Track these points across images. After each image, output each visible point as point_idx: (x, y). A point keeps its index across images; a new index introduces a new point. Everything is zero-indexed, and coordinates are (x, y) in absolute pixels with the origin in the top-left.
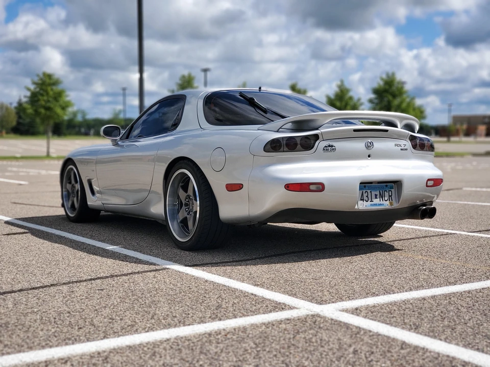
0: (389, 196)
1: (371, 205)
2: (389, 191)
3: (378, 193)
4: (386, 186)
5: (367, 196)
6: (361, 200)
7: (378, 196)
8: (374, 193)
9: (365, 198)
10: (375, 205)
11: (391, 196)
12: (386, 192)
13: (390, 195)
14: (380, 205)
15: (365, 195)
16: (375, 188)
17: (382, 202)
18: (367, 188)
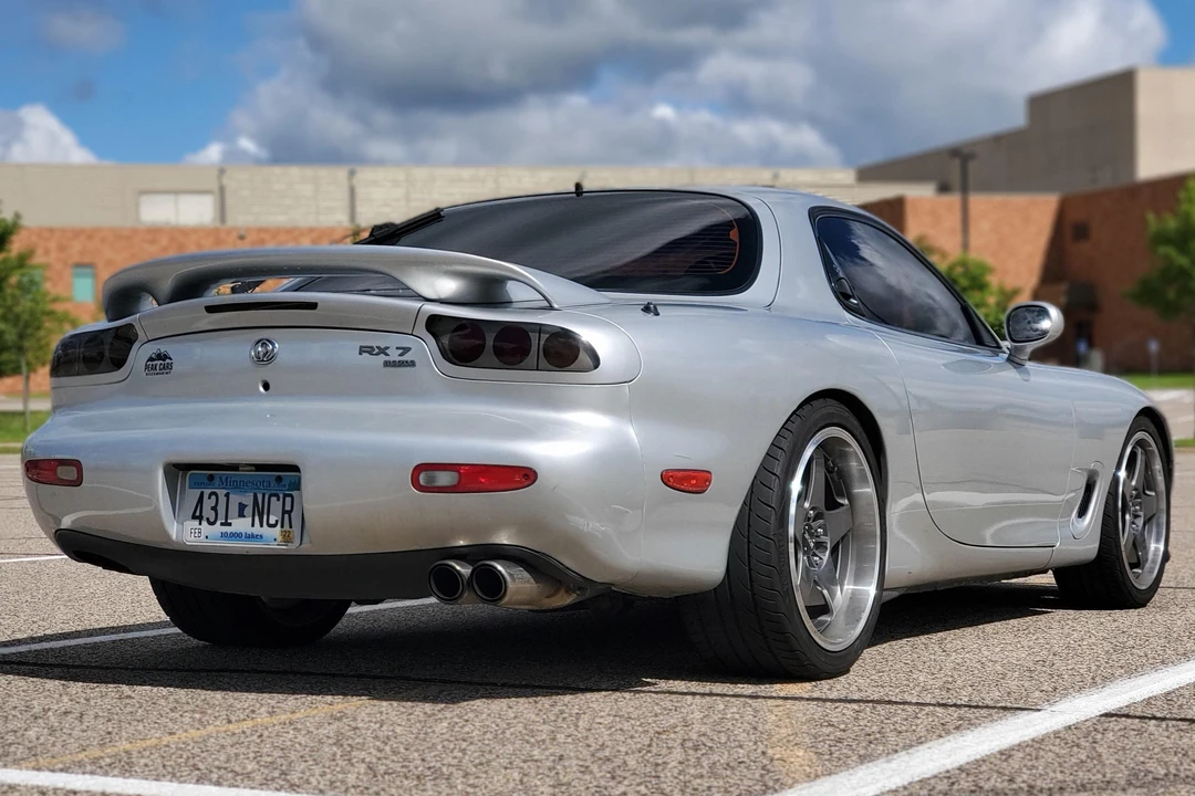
0: (284, 512)
1: (224, 535)
2: (285, 496)
3: (248, 500)
4: (279, 479)
5: (214, 509)
6: (194, 517)
7: (248, 511)
8: (235, 499)
9: (208, 512)
10: (236, 536)
11: (290, 512)
12: (274, 499)
13: (288, 508)
14: (251, 537)
15: (208, 503)
16: (240, 486)
17: (257, 530)
18: (217, 481)
